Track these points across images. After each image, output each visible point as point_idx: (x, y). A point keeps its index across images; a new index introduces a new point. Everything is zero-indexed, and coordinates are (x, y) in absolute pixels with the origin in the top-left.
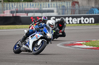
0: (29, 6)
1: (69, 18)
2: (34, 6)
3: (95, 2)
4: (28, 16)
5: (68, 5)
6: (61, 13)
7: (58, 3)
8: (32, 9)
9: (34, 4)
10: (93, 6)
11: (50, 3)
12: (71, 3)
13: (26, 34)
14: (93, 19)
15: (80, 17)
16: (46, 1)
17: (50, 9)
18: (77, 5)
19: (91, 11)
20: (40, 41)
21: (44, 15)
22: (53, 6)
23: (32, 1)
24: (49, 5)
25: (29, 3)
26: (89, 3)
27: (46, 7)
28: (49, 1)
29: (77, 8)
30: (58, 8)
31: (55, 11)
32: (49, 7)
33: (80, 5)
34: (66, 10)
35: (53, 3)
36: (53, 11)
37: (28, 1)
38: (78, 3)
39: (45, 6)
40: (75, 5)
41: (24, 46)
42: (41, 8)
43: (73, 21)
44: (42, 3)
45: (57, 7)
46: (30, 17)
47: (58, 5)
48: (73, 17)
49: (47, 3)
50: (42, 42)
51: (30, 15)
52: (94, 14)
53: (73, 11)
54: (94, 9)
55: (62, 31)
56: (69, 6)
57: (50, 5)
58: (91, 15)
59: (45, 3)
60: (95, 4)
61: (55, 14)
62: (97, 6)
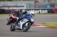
0: (10, 3)
2: (13, 3)
6: (28, 7)
8: (12, 5)
9: (13, 2)
10: (47, 3)
11: (22, 2)
12: (34, 2)
13: (18, 19)
14: (47, 11)
15: (39, 10)
16: (20, 1)
17: (22, 5)
18: (37, 3)
19: (46, 6)
20: (27, 23)
21: (19, 8)
22: (24, 3)
23: (11, 1)
24: (21, 3)
25: (10, 2)
26: (44, 2)
28: (21, 1)
29: (37, 4)
31: (25, 6)
32: (21, 4)
34: (31, 5)
35: (24, 2)
37: (9, 1)
38: (38, 1)
39: (19, 4)
40: (36, 3)
41: (17, 27)
42: (17, 4)
44: (17, 2)
45: (26, 4)
46: (11, 10)
47: (27, 3)
48: (35, 10)
49: (20, 2)
50: (28, 24)
51: (10, 8)
52: (48, 8)
53: (35, 6)
56: (33, 3)
58: (45, 8)
59: (19, 2)
60: (48, 2)
61: (25, 8)
62: (49, 3)
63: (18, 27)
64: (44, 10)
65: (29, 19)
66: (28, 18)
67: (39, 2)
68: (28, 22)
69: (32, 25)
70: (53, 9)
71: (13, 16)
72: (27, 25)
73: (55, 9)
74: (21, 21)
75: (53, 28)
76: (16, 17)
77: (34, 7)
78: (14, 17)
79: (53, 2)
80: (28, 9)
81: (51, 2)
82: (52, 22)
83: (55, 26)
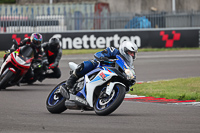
0: (9, 12)
1: (89, 36)
2: (19, 12)
3: (142, 5)
4: (8, 32)
5: (88, 9)
6: (73, 26)
7: (67, 7)
8: (15, 17)
9: (19, 7)
10: (139, 11)
11: (51, 7)
12: (93, 6)
14: (138, 39)
15: (111, 34)
16: (43, 2)
17: (51, 17)
18: (105, 11)
19: (135, 22)
20: (112, 85)
21: (40, 30)
22: (56, 12)
23: (14, 3)
24: (48, 9)
25: (9, 7)
26: (129, 7)
27: (43, 15)
28: (49, 2)
29: (105, 16)
30: (68, 16)
31: (62, 21)
32: (49, 14)
33: (113, 11)
34: (83, 19)
35: (56, 6)
36: (56, 23)
37: (6, 3)
38: (107, 5)
39: (41, 13)
40: (101, 10)
41: (74, 97)
42: (32, 16)
43: (98, 42)
44: (35, 7)
45: (65, 14)
46: (11, 35)
47: (67, 11)
48: (97, 35)
49: (46, 7)
51: (11, 30)
52: (141, 29)
53: (98, 23)
54: (140, 19)
55: (53, 65)
56: (89, 12)
57: (51, 10)
58: (133, 30)
59: (41, 7)
60: (142, 8)
61: (61, 28)
62: (147, 12)
63: (77, 98)
64: (130, 35)
65: (120, 68)
66: (113, 64)
67: (111, 6)
68: (113, 79)
69: (127, 90)
70: (159, 31)
71: (17, 59)
72: (109, 89)
73: (166, 32)
74: (89, 77)
75: (162, 99)
76: (28, 60)
77: (92, 25)
78: (22, 63)
79: (159, 7)
80: (73, 31)
81: (153, 8)
82: (156, 79)
83: (167, 93)
